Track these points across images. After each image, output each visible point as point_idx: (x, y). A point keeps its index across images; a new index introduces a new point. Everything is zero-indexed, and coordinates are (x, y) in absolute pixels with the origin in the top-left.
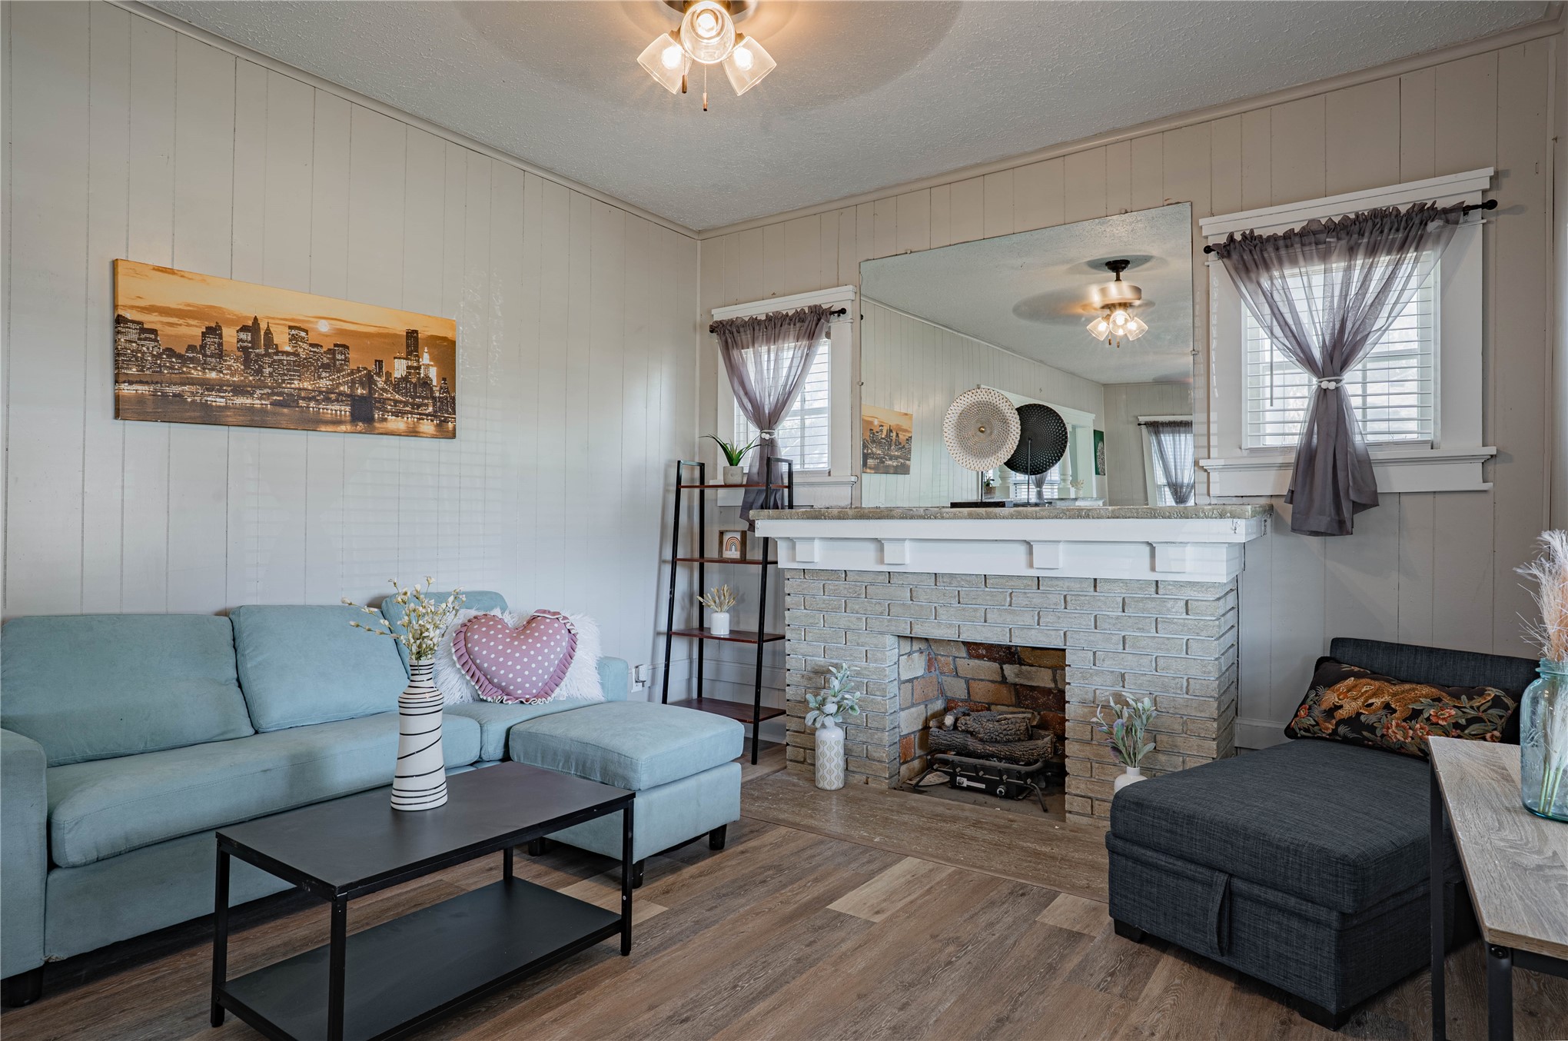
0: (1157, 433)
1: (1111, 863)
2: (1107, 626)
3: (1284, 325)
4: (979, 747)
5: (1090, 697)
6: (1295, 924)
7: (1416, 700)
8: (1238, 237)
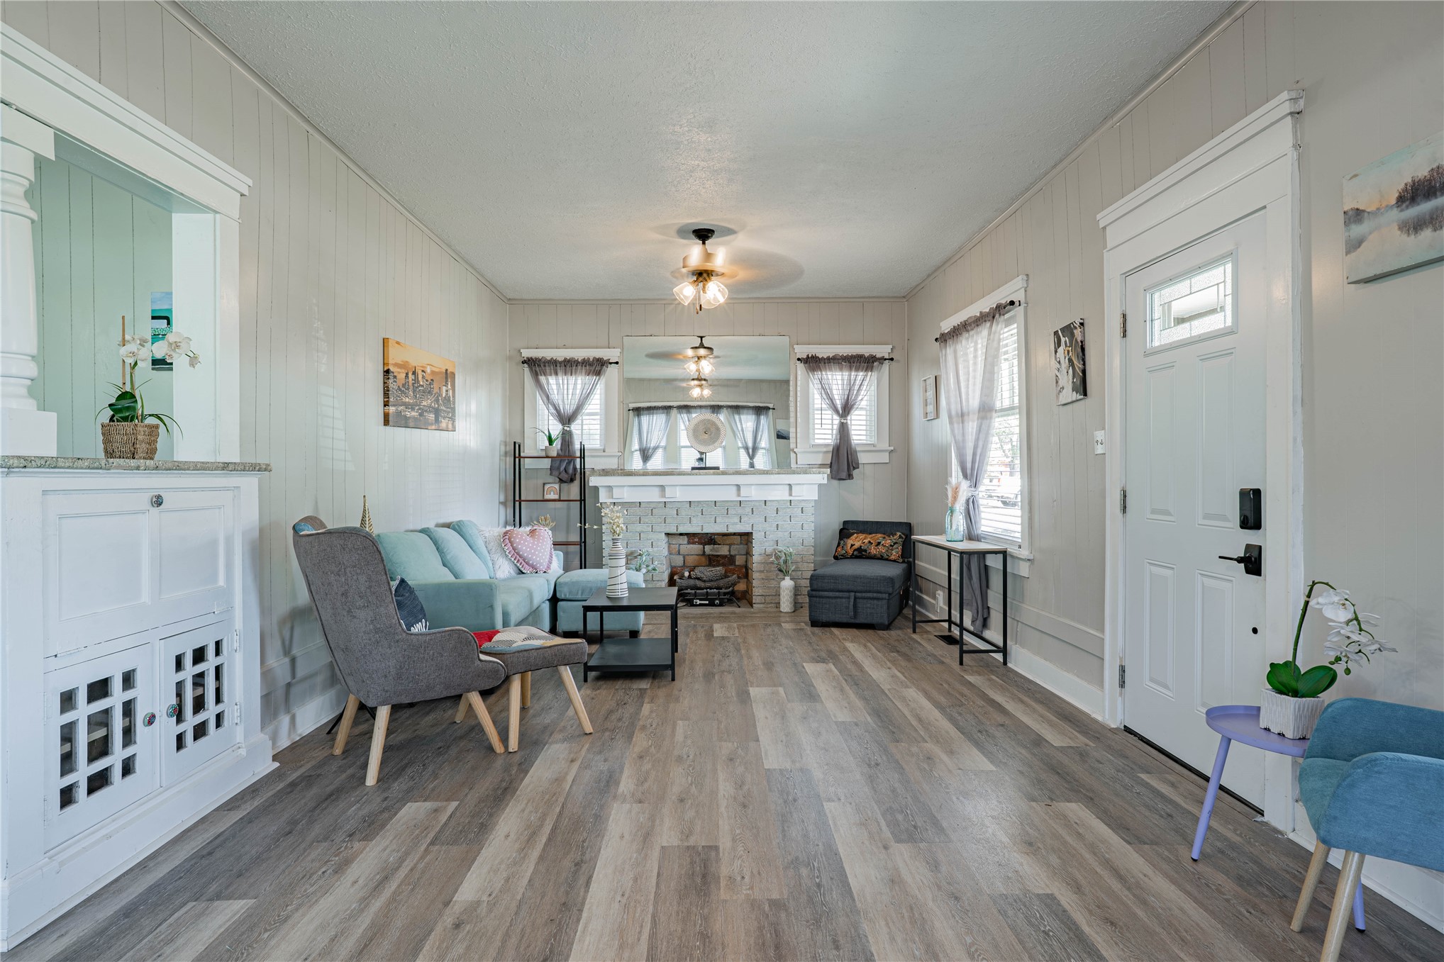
0: (639, 415)
1: (810, 600)
2: (771, 520)
3: (827, 394)
4: (702, 585)
5: (763, 552)
6: (875, 602)
7: (878, 539)
8: (810, 356)
